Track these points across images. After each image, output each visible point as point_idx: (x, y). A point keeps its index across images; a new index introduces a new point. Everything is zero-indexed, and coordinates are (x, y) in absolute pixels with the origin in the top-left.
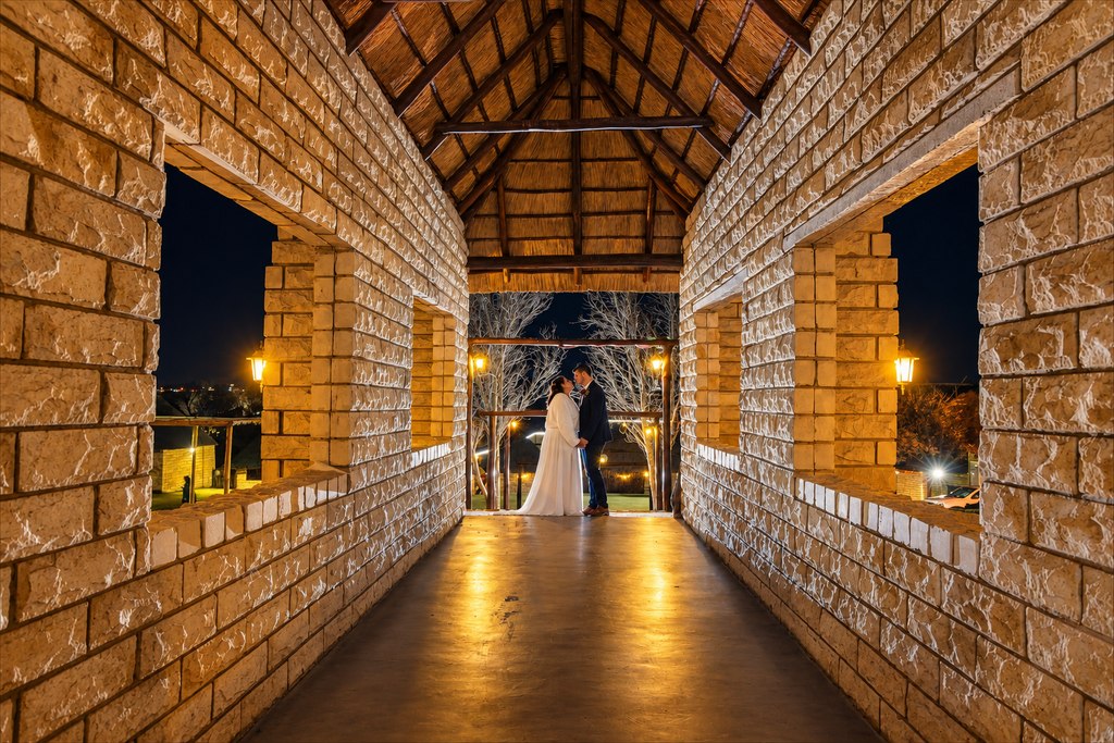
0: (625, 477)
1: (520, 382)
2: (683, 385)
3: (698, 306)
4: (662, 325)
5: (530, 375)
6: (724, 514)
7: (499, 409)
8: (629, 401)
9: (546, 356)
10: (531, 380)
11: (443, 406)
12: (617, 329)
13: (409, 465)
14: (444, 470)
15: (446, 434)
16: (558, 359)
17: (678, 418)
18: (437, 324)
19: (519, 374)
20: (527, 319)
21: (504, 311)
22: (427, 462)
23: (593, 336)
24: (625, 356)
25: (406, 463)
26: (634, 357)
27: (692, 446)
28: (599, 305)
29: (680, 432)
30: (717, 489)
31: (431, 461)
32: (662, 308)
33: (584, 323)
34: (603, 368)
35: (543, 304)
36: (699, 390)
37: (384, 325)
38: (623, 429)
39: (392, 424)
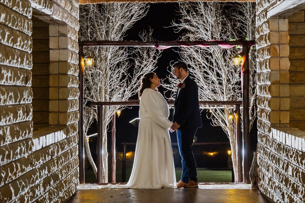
0: (212, 154)
1: (124, 77)
2: (259, 79)
3: (271, 14)
4: (242, 28)
5: (131, 71)
6: (293, 187)
7: (105, 99)
8: (214, 91)
9: (145, 55)
10: (132, 75)
11: (59, 99)
12: (204, 32)
13: (31, 149)
14: (60, 152)
15: (61, 122)
16: (154, 58)
17: (255, 106)
18: (53, 30)
19: (122, 71)
20: (128, 25)
21: (109, 17)
22: (46, 147)
23: (183, 38)
24: (211, 54)
25: (29, 148)
26: (218, 55)
27: (266, 130)
28: (188, 12)
29: (257, 118)
30: (287, 166)
31: (49, 146)
32: (241, 13)
33: (175, 27)
34: (192, 64)
35: (141, 12)
36: (272, 84)
37: (7, 33)
38: (210, 114)
39: (16, 116)
